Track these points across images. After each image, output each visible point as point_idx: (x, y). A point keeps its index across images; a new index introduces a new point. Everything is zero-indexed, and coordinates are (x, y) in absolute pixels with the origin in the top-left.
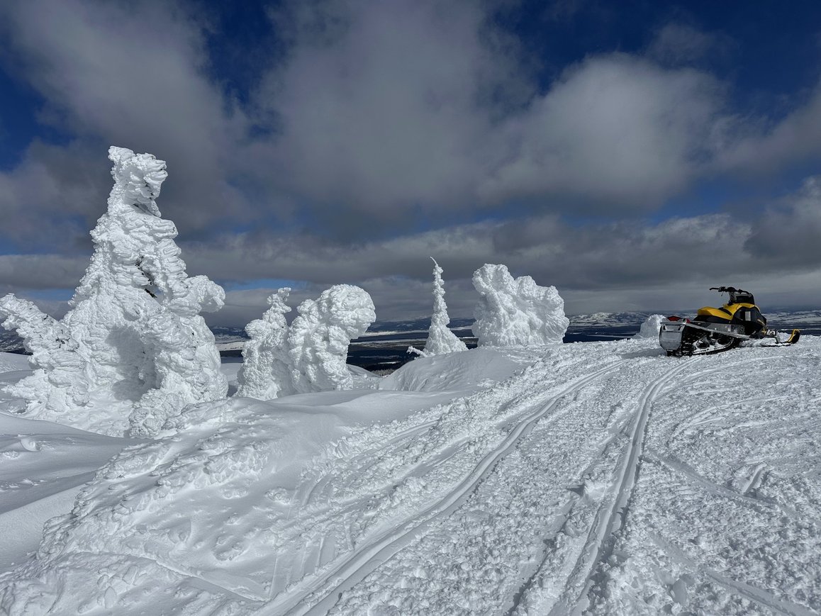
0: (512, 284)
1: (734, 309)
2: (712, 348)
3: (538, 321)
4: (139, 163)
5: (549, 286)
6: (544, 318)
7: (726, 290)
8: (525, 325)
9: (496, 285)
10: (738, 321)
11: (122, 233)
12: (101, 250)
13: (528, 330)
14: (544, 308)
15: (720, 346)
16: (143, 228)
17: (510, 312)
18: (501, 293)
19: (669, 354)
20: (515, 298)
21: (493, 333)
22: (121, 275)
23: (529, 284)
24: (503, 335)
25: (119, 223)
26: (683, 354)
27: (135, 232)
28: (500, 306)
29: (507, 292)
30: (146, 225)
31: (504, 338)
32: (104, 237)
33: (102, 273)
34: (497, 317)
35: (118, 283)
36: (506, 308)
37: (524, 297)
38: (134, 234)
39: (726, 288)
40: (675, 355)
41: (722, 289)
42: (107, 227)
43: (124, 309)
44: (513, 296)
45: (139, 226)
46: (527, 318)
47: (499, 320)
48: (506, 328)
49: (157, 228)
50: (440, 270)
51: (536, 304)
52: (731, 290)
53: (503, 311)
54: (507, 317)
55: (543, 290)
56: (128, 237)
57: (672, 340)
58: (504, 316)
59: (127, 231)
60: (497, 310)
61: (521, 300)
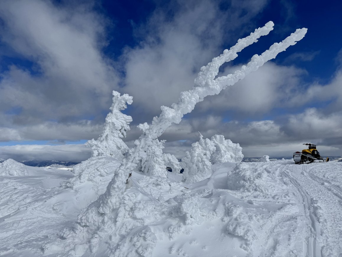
0: (225, 142)
1: (312, 150)
2: (307, 162)
3: (233, 155)
4: (126, 97)
5: (237, 143)
6: (235, 154)
7: (308, 145)
8: (229, 156)
9: (220, 142)
10: (313, 154)
11: (115, 119)
12: (108, 125)
13: (230, 158)
14: (235, 151)
15: (309, 162)
16: (122, 118)
17: (225, 152)
18: (221, 145)
19: (296, 163)
20: (226, 147)
21: (219, 159)
22: (115, 134)
23: (230, 142)
24: (223, 160)
25: (115, 116)
26: (301, 163)
27: (120, 119)
28: (221, 150)
29: (223, 145)
30: (123, 117)
31: (224, 161)
32: (110, 121)
33: (109, 133)
34: (221, 153)
35: (114, 137)
36: (223, 150)
37: (229, 147)
38: (120, 120)
39: (308, 144)
40: (298, 164)
41: (307, 144)
42: (112, 117)
43: (117, 145)
44: (225, 146)
45: (121, 118)
46: (230, 154)
47: (221, 154)
48: (224, 157)
49: (128, 118)
50: (202, 136)
51: (233, 149)
52: (310, 145)
53: (222, 151)
54: (224, 153)
55: (235, 144)
56: (118, 121)
57: (298, 159)
58: (223, 153)
59: (117, 119)
60: (220, 151)
61: (228, 148)
